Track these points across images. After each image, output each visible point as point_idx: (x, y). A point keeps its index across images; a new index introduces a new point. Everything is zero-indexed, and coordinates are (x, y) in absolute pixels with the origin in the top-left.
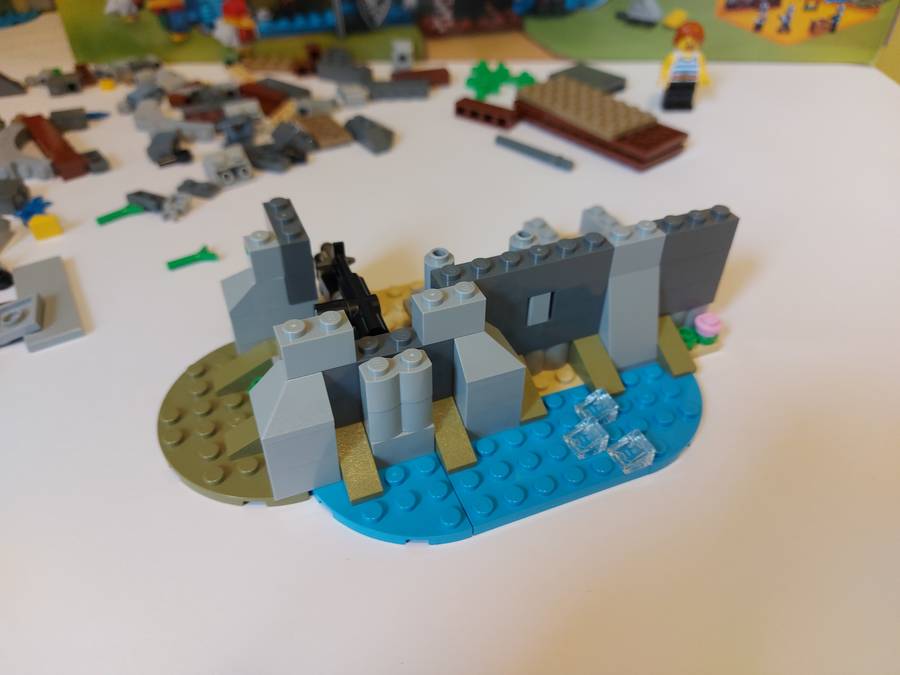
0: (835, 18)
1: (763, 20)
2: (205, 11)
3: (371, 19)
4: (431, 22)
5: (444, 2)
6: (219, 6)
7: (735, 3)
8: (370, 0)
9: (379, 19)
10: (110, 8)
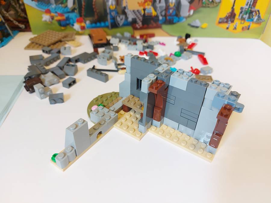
0: (249, 26)
1: (229, 26)
2: (71, 21)
3: (119, 24)
4: (136, 25)
5: (140, 20)
6: (75, 20)
7: (221, 22)
8: (118, 19)
9: (121, 24)
10: (44, 19)
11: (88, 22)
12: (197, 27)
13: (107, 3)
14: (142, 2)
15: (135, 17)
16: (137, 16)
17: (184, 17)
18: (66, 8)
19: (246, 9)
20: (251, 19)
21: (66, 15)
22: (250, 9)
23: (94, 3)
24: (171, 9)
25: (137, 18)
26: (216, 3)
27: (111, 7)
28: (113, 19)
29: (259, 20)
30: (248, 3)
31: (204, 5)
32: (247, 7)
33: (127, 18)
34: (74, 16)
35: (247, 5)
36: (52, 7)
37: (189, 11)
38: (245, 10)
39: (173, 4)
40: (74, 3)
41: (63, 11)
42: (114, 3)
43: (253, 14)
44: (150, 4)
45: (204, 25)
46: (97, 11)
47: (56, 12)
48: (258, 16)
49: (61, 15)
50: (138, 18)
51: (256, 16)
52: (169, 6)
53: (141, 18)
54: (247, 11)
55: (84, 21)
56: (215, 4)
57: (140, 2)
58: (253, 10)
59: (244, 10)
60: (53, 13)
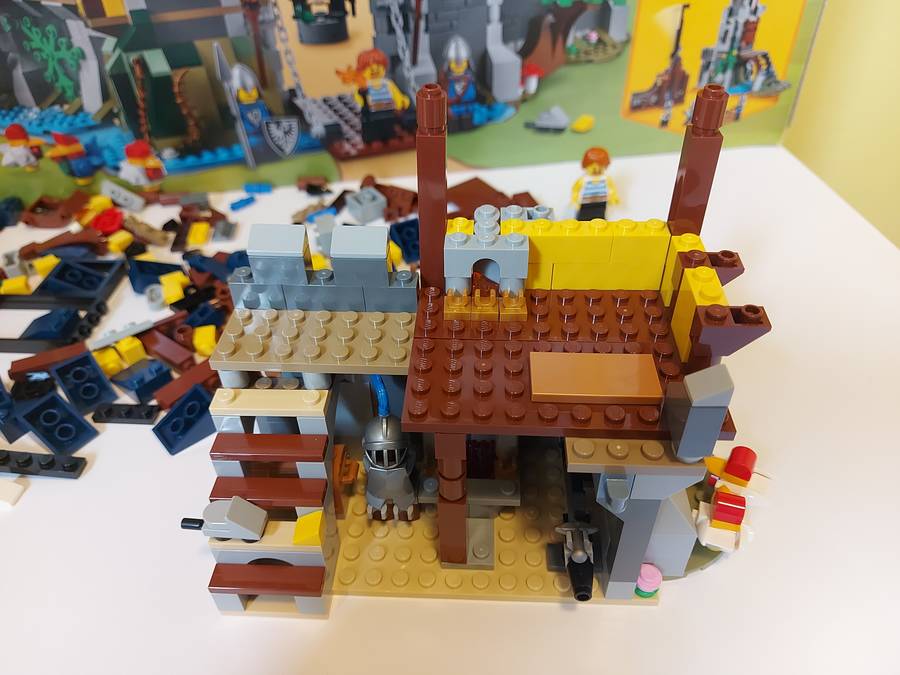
0: (739, 108)
1: (668, 115)
2: (107, 155)
3: (282, 150)
4: (341, 146)
5: (352, 127)
6: (121, 150)
7: (640, 104)
8: (277, 132)
9: (288, 148)
10: (7, 159)
11: (168, 154)
12: (559, 131)
13: (226, 85)
14: (349, 68)
15: (335, 119)
16: (341, 116)
17: (508, 104)
18: (81, 115)
19: (722, 53)
20: (742, 84)
21: (85, 139)
22: (735, 52)
23: (176, 89)
24: (458, 80)
25: (342, 123)
26: (614, 46)
27: (243, 96)
28: (258, 131)
29: (769, 85)
30: (726, 32)
31: (573, 57)
32: (726, 47)
33: (305, 126)
34: (113, 138)
35: (723, 40)
36: (25, 117)
37: (523, 81)
38: (718, 59)
39: (465, 65)
40: (106, 96)
41: (71, 125)
42: (250, 81)
43: (749, 67)
44: (382, 71)
45: (584, 122)
46: (195, 113)
47: (46, 133)
48: (765, 72)
49: (66, 139)
50: (346, 122)
51: (758, 73)
52: (449, 69)
53: (356, 121)
54: (727, 59)
55: (152, 149)
56: (610, 50)
57: (343, 68)
58: (745, 53)
59: (713, 59)
60: (37, 135)
